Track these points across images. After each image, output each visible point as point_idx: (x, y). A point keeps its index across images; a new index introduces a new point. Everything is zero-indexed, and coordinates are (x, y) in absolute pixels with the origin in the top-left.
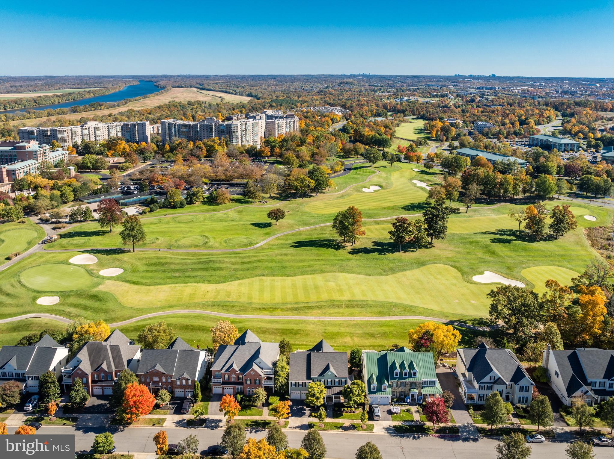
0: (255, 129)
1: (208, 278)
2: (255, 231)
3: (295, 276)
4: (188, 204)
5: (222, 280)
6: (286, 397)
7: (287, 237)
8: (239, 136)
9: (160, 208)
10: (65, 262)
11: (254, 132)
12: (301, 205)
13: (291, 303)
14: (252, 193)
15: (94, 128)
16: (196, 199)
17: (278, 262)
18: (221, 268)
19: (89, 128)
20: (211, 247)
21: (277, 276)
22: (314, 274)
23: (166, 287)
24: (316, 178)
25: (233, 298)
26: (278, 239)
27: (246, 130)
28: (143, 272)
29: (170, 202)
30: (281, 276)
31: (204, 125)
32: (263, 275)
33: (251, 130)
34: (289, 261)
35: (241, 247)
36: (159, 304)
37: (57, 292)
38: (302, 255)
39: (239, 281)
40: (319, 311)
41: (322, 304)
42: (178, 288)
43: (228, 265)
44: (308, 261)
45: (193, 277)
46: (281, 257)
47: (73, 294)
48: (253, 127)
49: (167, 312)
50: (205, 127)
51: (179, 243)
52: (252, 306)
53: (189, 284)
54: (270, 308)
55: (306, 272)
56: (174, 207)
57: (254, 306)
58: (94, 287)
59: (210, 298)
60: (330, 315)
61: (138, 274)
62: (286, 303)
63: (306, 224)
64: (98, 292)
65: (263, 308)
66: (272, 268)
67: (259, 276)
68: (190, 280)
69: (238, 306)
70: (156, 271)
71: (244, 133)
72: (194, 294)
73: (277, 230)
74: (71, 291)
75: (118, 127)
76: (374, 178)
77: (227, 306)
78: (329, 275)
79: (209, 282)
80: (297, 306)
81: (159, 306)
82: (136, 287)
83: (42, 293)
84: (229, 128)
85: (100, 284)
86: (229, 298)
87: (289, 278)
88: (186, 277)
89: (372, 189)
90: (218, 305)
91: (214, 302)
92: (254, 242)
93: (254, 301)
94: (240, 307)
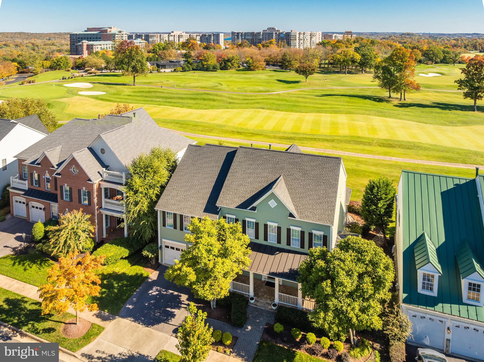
0: (313, 39)
1: (192, 105)
2: (278, 85)
3: (306, 113)
4: (222, 69)
6: (145, 253)
7: (315, 91)
8: (297, 44)
9: (193, 70)
11: (312, 41)
13: (285, 133)
14: (288, 62)
15: (179, 36)
16: (231, 65)
17: (291, 102)
18: (214, 99)
19: (174, 36)
20: (219, 90)
21: (282, 111)
24: (362, 53)
25: (204, 120)
27: (304, 40)
28: (124, 95)
29: (203, 65)
30: (286, 111)
31: (266, 33)
32: (263, 109)
33: (309, 40)
34: (306, 103)
38: (326, 100)
40: (326, 144)
41: (337, 138)
43: (225, 99)
44: (333, 105)
45: (175, 103)
46: (297, 99)
48: (311, 38)
50: (267, 35)
52: (224, 128)
54: (249, 133)
55: (324, 111)
56: (207, 69)
57: (226, 128)
58: (58, 99)
59: (175, 117)
61: (117, 96)
62: (279, 132)
65: (238, 132)
66: (278, 105)
67: (257, 108)
68: (168, 104)
69: (202, 126)
70: (138, 96)
71: (302, 41)
73: (304, 86)
75: (198, 37)
77: (189, 125)
79: (189, 107)
80: (293, 136)
84: (288, 36)
85: (66, 98)
86: (199, 119)
87: (298, 114)
88: (166, 102)
89: (431, 75)
90: (177, 123)
91: (174, 120)
92: (272, 90)
93: (230, 124)
94: (205, 127)
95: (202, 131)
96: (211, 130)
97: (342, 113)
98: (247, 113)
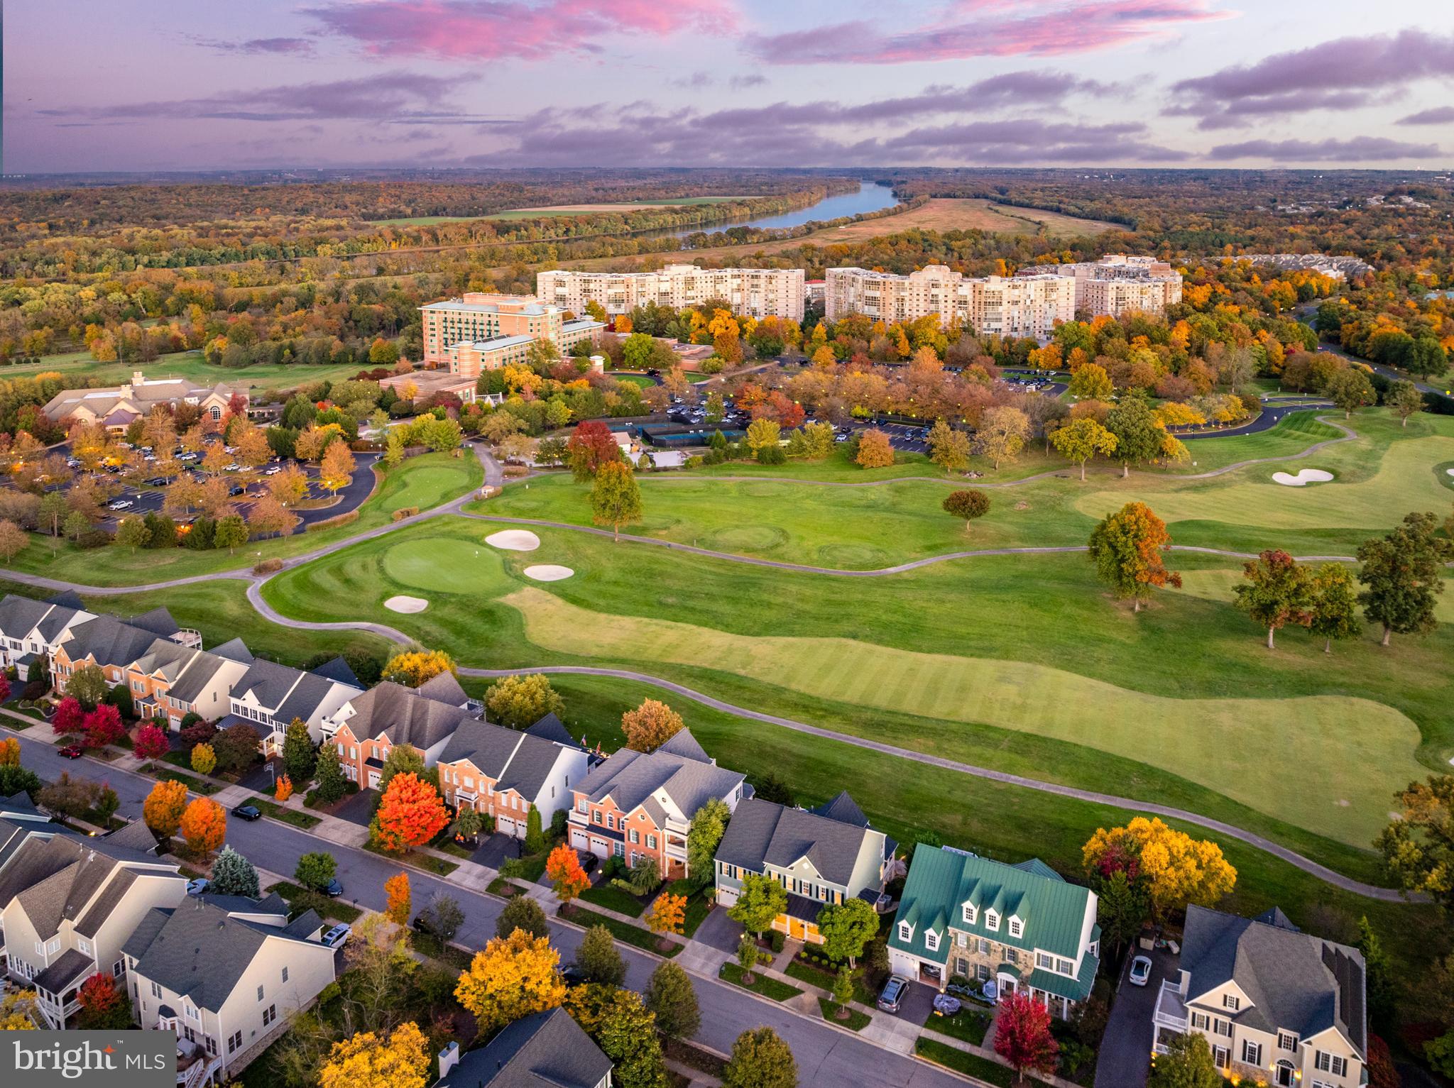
1: (729, 621)
3: (929, 652)
5: (756, 629)
7: (979, 563)
10: (478, 541)
12: (1068, 492)
13: (876, 710)
18: (769, 603)
20: (781, 557)
21: (888, 644)
22: (980, 656)
23: (628, 622)
25: (753, 671)
26: (952, 563)
28: (608, 583)
29: (751, 450)
30: (895, 646)
32: (855, 637)
34: (939, 616)
35: (850, 567)
36: (595, 651)
37: (429, 592)
38: (981, 607)
39: (791, 639)
40: (931, 742)
41: (952, 727)
42: (653, 628)
43: (790, 601)
45: (699, 611)
47: (453, 600)
49: (599, 670)
51: (719, 537)
52: (783, 696)
53: (680, 624)
54: (821, 709)
55: (964, 648)
57: (786, 696)
58: (499, 595)
59: (706, 660)
60: (954, 756)
61: (595, 586)
62: (866, 708)
63: (1046, 539)
64: (498, 605)
65: (804, 706)
66: (885, 625)
67: (844, 636)
68: (689, 616)
69: (750, 690)
70: (632, 586)
72: (678, 646)
74: (453, 595)
76: (1329, 451)
77: (728, 684)
78: (1016, 667)
79: (727, 627)
80: (887, 718)
81: (593, 654)
82: (573, 608)
83: (401, 588)
85: (513, 591)
86: (744, 668)
87: (913, 654)
88: (686, 608)
89: (1306, 475)
90: (711, 679)
91: (706, 670)
92: (887, 561)
93: (794, 686)
94: (754, 691)
95: (749, 701)
96: (763, 700)
97: (992, 657)
98: (827, 647)
